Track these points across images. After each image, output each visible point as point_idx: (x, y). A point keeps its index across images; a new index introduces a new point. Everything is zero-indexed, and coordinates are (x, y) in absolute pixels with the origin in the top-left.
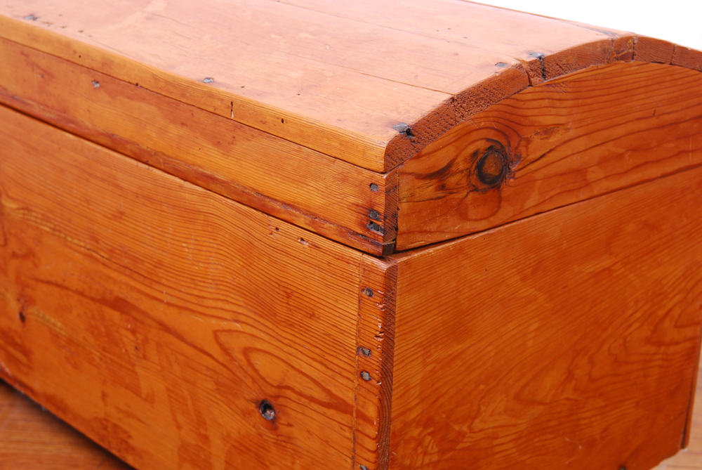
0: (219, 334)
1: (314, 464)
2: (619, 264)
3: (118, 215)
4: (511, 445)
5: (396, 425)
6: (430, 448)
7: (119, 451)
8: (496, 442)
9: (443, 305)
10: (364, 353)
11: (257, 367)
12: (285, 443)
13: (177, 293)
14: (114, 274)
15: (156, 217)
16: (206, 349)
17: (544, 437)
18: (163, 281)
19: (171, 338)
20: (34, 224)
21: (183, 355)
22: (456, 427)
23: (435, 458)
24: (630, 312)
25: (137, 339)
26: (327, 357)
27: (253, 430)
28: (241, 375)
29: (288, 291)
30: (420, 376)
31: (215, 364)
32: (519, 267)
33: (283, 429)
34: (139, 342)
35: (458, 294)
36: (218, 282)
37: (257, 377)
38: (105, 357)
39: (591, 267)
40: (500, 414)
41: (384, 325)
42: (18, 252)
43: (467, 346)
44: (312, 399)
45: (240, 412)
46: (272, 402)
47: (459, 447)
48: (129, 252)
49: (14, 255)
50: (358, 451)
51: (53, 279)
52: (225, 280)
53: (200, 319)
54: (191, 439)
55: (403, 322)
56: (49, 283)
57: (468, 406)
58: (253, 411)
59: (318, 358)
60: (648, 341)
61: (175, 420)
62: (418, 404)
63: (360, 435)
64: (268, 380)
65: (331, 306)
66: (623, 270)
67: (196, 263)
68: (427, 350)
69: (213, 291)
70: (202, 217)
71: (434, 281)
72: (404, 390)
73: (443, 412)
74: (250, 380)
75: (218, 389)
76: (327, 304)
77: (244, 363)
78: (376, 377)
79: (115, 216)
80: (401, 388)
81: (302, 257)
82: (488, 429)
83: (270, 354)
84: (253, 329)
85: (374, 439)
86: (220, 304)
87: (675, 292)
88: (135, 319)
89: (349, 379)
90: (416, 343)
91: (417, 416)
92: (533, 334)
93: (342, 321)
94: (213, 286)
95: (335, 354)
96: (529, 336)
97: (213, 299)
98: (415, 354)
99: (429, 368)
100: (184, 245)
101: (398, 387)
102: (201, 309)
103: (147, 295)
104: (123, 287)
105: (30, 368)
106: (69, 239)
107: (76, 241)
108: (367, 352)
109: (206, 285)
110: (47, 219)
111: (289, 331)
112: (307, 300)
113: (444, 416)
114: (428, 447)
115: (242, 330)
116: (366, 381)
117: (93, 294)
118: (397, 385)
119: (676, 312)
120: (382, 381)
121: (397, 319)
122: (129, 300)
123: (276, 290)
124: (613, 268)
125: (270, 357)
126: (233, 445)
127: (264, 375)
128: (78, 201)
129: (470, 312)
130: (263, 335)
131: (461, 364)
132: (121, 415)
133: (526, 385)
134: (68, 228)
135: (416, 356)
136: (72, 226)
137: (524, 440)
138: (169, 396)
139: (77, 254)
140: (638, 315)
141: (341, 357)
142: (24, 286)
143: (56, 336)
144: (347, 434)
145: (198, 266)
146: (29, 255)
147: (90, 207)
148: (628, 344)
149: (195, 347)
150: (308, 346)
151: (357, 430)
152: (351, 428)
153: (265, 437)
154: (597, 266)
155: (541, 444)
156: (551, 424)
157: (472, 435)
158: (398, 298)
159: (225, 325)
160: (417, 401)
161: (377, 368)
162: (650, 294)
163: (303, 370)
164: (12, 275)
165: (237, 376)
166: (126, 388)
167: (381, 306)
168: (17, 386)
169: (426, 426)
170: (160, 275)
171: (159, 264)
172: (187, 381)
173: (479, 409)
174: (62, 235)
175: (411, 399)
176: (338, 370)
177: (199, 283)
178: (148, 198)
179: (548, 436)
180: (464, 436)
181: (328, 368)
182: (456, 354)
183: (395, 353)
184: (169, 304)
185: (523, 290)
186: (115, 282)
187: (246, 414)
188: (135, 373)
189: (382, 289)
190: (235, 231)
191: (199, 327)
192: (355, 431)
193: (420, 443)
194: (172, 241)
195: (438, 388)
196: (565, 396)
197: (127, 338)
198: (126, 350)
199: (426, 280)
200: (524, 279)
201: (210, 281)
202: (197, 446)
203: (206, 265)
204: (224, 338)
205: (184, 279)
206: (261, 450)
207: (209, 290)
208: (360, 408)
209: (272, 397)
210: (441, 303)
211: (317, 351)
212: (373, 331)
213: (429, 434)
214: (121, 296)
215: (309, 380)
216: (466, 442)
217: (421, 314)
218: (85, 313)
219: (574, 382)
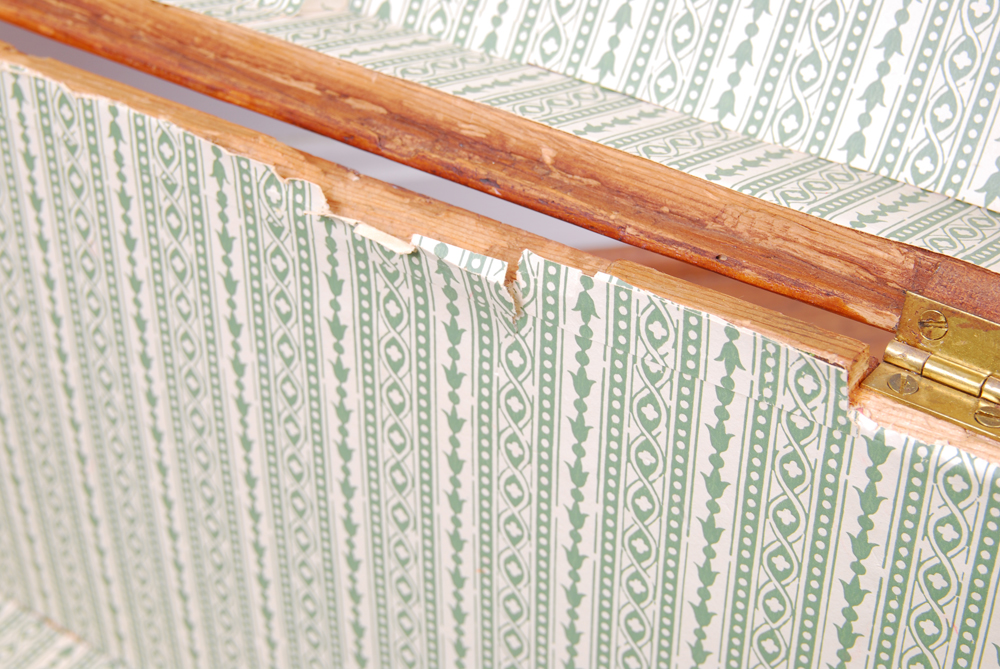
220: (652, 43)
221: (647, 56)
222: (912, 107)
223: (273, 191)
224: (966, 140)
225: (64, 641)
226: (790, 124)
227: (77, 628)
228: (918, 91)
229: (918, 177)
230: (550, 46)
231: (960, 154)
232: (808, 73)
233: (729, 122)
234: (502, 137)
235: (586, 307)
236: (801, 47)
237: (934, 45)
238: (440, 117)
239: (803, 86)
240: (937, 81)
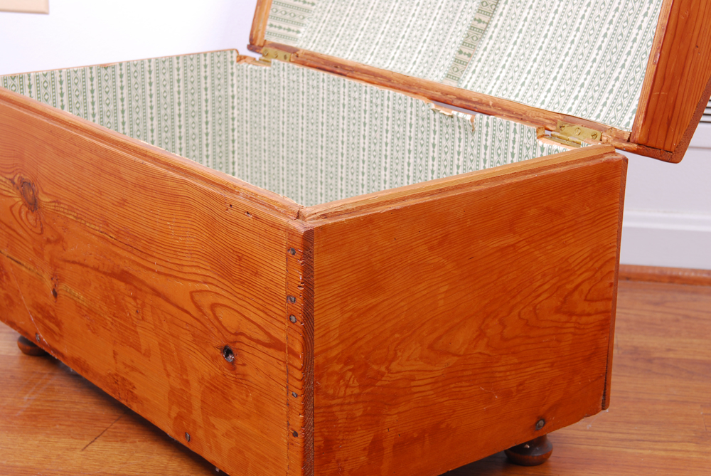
0: (193, 294)
1: (261, 395)
2: (524, 242)
3: (122, 202)
4: (428, 387)
5: (319, 360)
6: (351, 382)
7: (127, 401)
8: (413, 384)
9: (356, 265)
10: (291, 300)
11: (221, 319)
12: (241, 379)
13: (164, 263)
14: (120, 252)
15: (149, 202)
16: (186, 308)
17: (460, 384)
18: (155, 254)
19: (161, 301)
20: (62, 214)
21: (170, 314)
22: (375, 367)
23: (357, 391)
24: (538, 284)
25: (137, 304)
26: (267, 306)
27: (220, 371)
28: (209, 326)
29: (240, 255)
30: (339, 321)
31: (192, 319)
32: (426, 239)
33: (240, 369)
34: (139, 306)
35: (370, 257)
36: (192, 252)
37: (221, 327)
38: (115, 321)
39: (496, 243)
40: (415, 360)
41: (304, 277)
42: (52, 238)
43: (381, 300)
44: (258, 342)
45: (210, 358)
46: (232, 347)
47: (378, 384)
48: (131, 232)
49: (49, 241)
50: (290, 381)
51: (76, 259)
52: (198, 249)
53: (181, 283)
54: (177, 384)
55: (321, 276)
56: (74, 262)
57: (385, 350)
58: (219, 355)
59: (261, 308)
60: (558, 310)
61: (165, 370)
62: (338, 344)
63: (291, 368)
64: (228, 329)
65: (268, 265)
66: (528, 247)
67: (177, 238)
68: (344, 300)
69: (189, 259)
70: (180, 200)
71: (347, 245)
72: (325, 332)
73: (362, 353)
74: (216, 330)
75: (194, 340)
76: (266, 263)
77: (211, 317)
78: (300, 319)
79: (120, 204)
80: (322, 330)
81: (248, 227)
82: (405, 371)
83: (229, 307)
84: (217, 288)
85: (300, 370)
86: (194, 270)
87: (583, 270)
88: (136, 287)
89: (282, 322)
90: (333, 294)
91: (338, 354)
92: (443, 296)
93: (276, 276)
94: (189, 255)
95: (272, 303)
96: (440, 297)
97: (189, 266)
98: (333, 303)
99: (347, 315)
100: (169, 223)
101: (319, 329)
102: (181, 275)
103: (143, 267)
104: (127, 261)
105: (61, 336)
106: (88, 224)
107: (93, 226)
108: (293, 299)
109: (184, 255)
110: (72, 209)
111: (241, 287)
112: (252, 261)
113: (363, 357)
114: (349, 381)
115: (210, 290)
116: (293, 323)
117: (105, 270)
118: (318, 327)
119: (586, 287)
120: (305, 322)
121: (315, 273)
122: (130, 272)
123: (232, 255)
124: (518, 245)
125: (229, 309)
126: (206, 386)
127: (225, 326)
128: (93, 193)
129: (382, 272)
130: (224, 293)
131: (376, 314)
132: (127, 370)
133: (439, 338)
134: (86, 215)
135: (334, 305)
136: (90, 214)
137: (440, 384)
138: (160, 349)
139: (94, 237)
140: (546, 287)
141: (276, 305)
142: (55, 266)
143: (80, 307)
144: (283, 368)
145: (178, 240)
146: (60, 240)
147: (102, 197)
148: (537, 311)
149: (178, 307)
150: (254, 299)
151: (289, 364)
152: (285, 362)
153: (228, 377)
154: (502, 243)
155: (457, 389)
156: (465, 373)
157: (390, 375)
158: (315, 256)
159: (198, 286)
160: (337, 342)
161: (300, 312)
162: (557, 270)
163: (251, 318)
164: (47, 258)
165: (207, 328)
166: (130, 346)
167: (301, 262)
168: (52, 353)
169: (346, 364)
170: (152, 249)
171: (151, 240)
172: (173, 336)
173: (396, 354)
174: (83, 222)
175: (331, 340)
176: (275, 316)
177: (179, 254)
178: (143, 187)
179: (464, 384)
180: (383, 375)
181: (268, 315)
182: (370, 306)
183: (315, 301)
184: (159, 273)
185: (431, 258)
186: (121, 257)
187: (214, 359)
188: (137, 333)
189: (301, 248)
190: (203, 209)
191: (179, 290)
192: (288, 365)
193: (342, 377)
194: (160, 221)
195: (356, 333)
196: (478, 351)
197: (130, 304)
198: (130, 314)
199: (340, 243)
200: (431, 248)
201: (187, 251)
202: (181, 389)
203: (184, 239)
204: (197, 298)
205: (169, 251)
206: (225, 387)
207: (186, 259)
208: (290, 346)
209: (231, 343)
210: (355, 263)
211: (260, 302)
212: (296, 282)
213: (350, 370)
214: (126, 269)
215: (256, 327)
216: (385, 380)
217: (337, 270)
218: (100, 286)
219: (486, 340)
223: (423, 108)
230: (505, 92)
235: (487, 125)
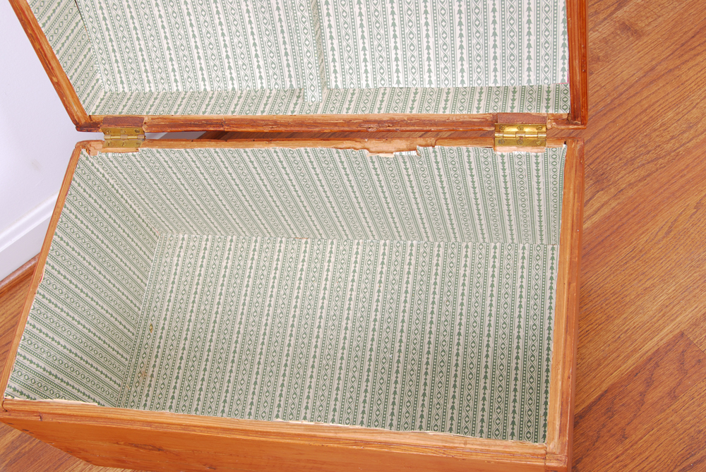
220: (407, 74)
221: (407, 78)
222: (472, 71)
224: (486, 74)
225: (304, 241)
226: (446, 82)
227: (306, 236)
228: (472, 67)
229: (479, 85)
231: (486, 77)
232: (446, 71)
233: (433, 86)
234: (394, 119)
236: (442, 66)
237: (471, 57)
238: (377, 118)
239: (446, 74)
240: (475, 64)
